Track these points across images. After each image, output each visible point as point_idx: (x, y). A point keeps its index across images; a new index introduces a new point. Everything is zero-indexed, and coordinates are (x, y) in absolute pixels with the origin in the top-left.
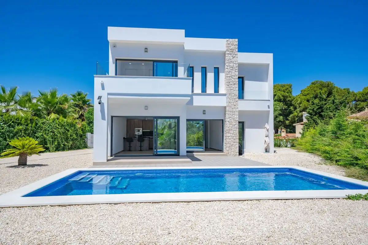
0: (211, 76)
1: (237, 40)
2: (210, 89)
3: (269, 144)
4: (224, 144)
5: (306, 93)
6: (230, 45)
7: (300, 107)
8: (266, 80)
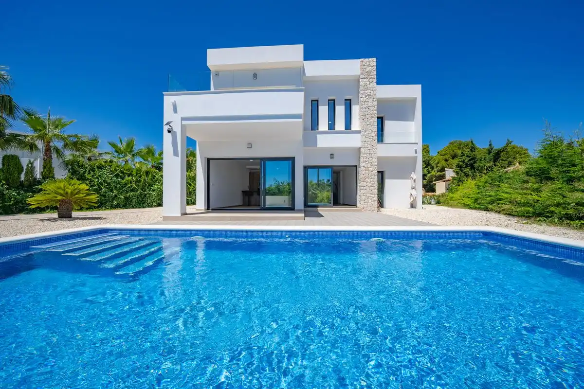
0: (340, 110)
1: (375, 59)
2: (340, 125)
3: (416, 197)
4: (358, 197)
5: (444, 153)
7: (437, 167)
8: (412, 119)
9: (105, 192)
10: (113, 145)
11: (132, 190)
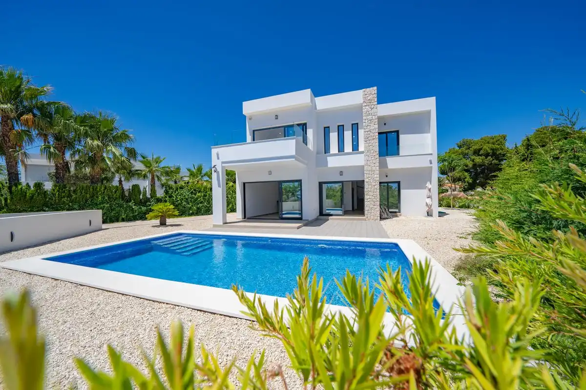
0: (348, 135)
1: (375, 88)
2: (348, 148)
3: (431, 205)
6: (367, 96)
8: (428, 132)
9: (185, 205)
10: (189, 170)
11: (201, 203)
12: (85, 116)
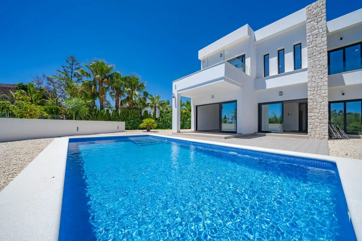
6: (312, 10)
12: (126, 77)
